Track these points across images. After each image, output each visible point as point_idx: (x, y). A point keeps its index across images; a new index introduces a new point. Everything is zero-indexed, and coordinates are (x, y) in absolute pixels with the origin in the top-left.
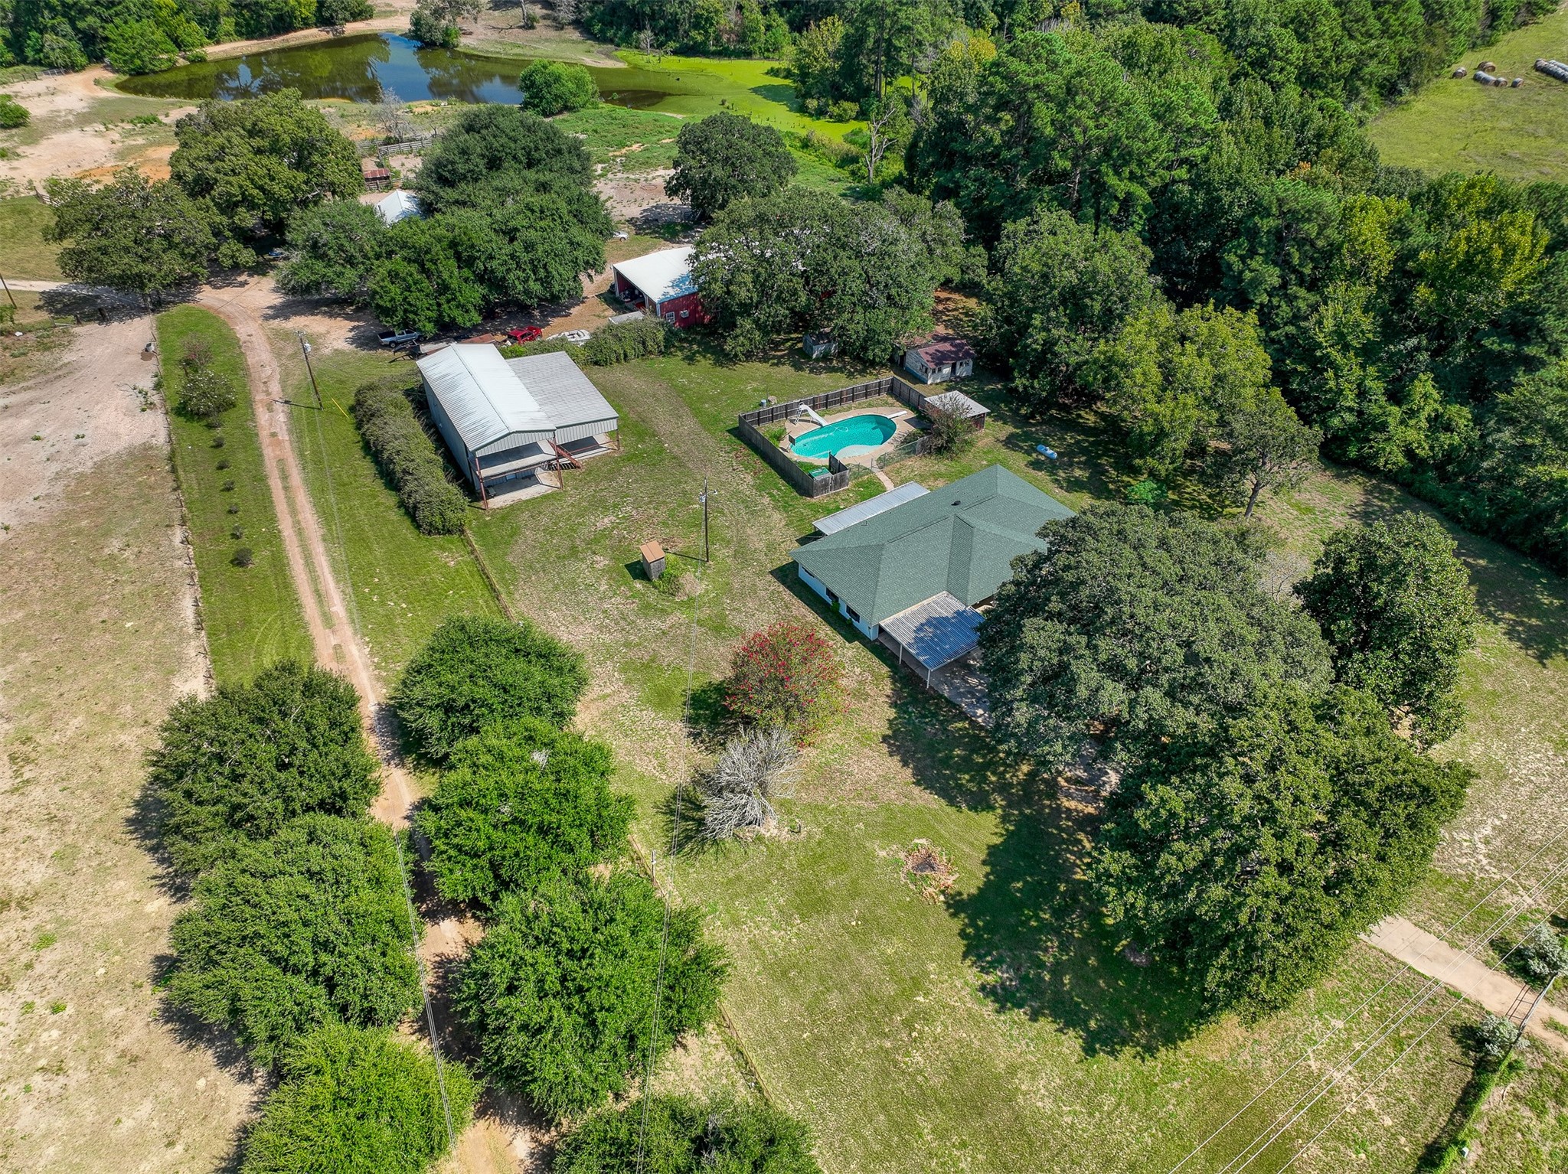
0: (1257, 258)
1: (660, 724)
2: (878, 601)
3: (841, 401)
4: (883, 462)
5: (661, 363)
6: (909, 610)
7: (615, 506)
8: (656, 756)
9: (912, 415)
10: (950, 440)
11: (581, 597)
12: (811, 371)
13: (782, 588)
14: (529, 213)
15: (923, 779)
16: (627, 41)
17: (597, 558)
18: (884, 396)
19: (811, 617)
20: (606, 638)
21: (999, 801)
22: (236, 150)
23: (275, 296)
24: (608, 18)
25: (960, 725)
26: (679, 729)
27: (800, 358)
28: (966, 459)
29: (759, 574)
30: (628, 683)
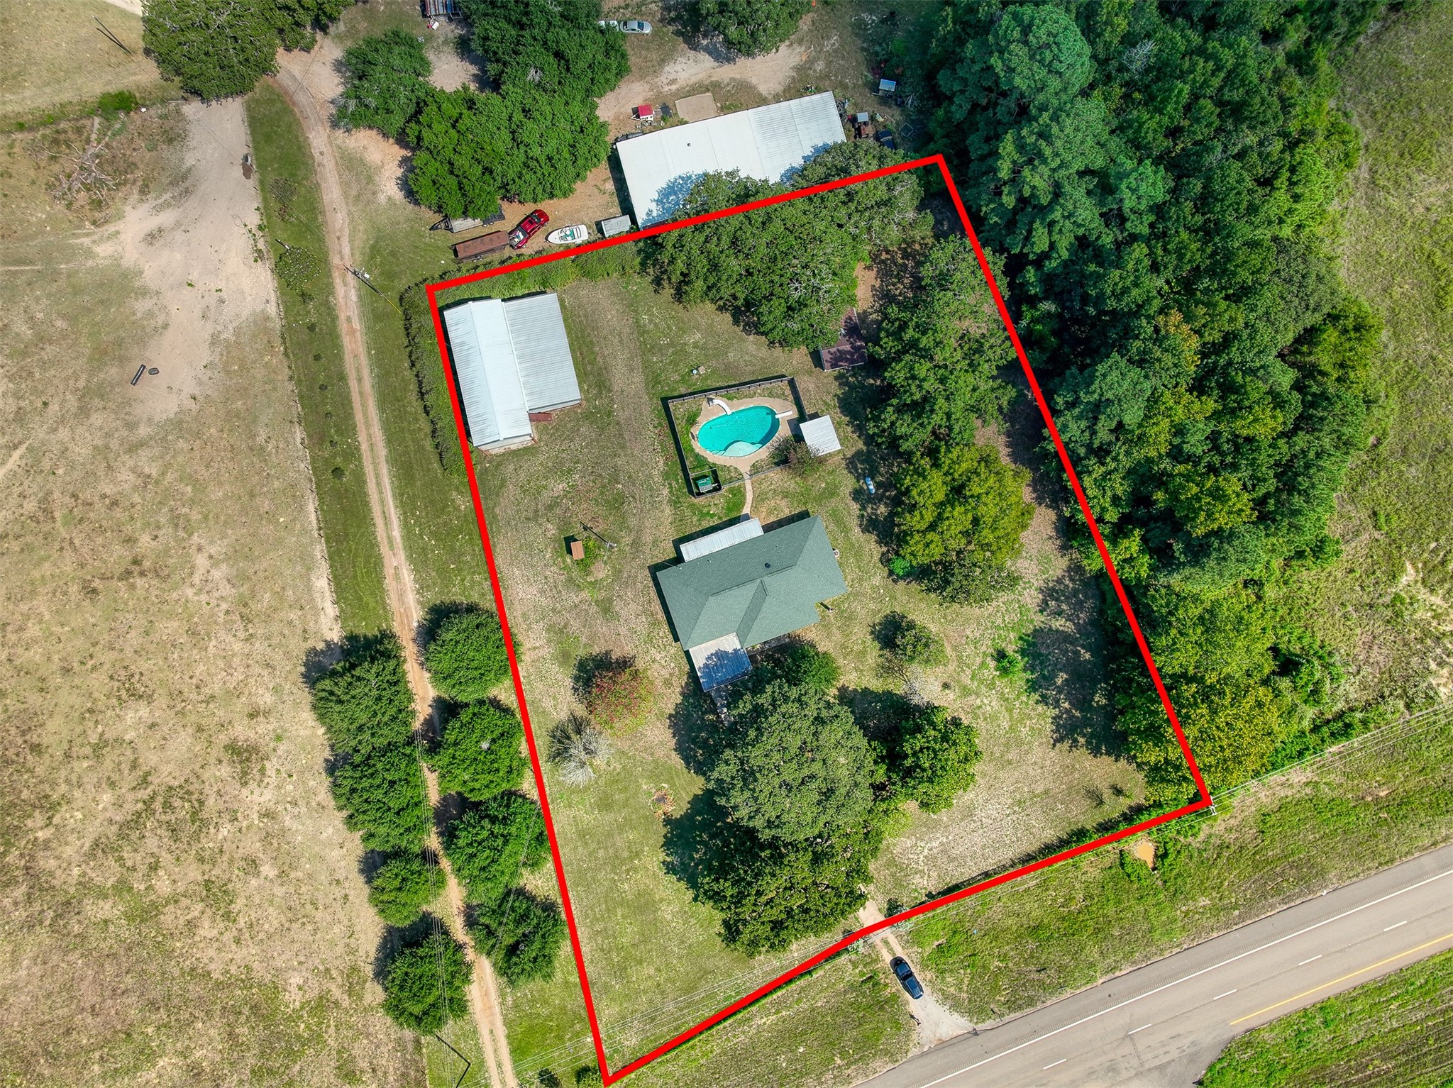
1: (560, 676)
4: (754, 469)
5: (635, 284)
6: (709, 644)
7: (569, 471)
8: (553, 698)
9: (796, 415)
11: (535, 561)
12: (744, 329)
13: (651, 584)
15: (680, 749)
17: (550, 525)
18: (785, 385)
20: (543, 601)
25: (711, 717)
26: (569, 682)
28: (812, 479)
29: (642, 567)
30: (549, 641)
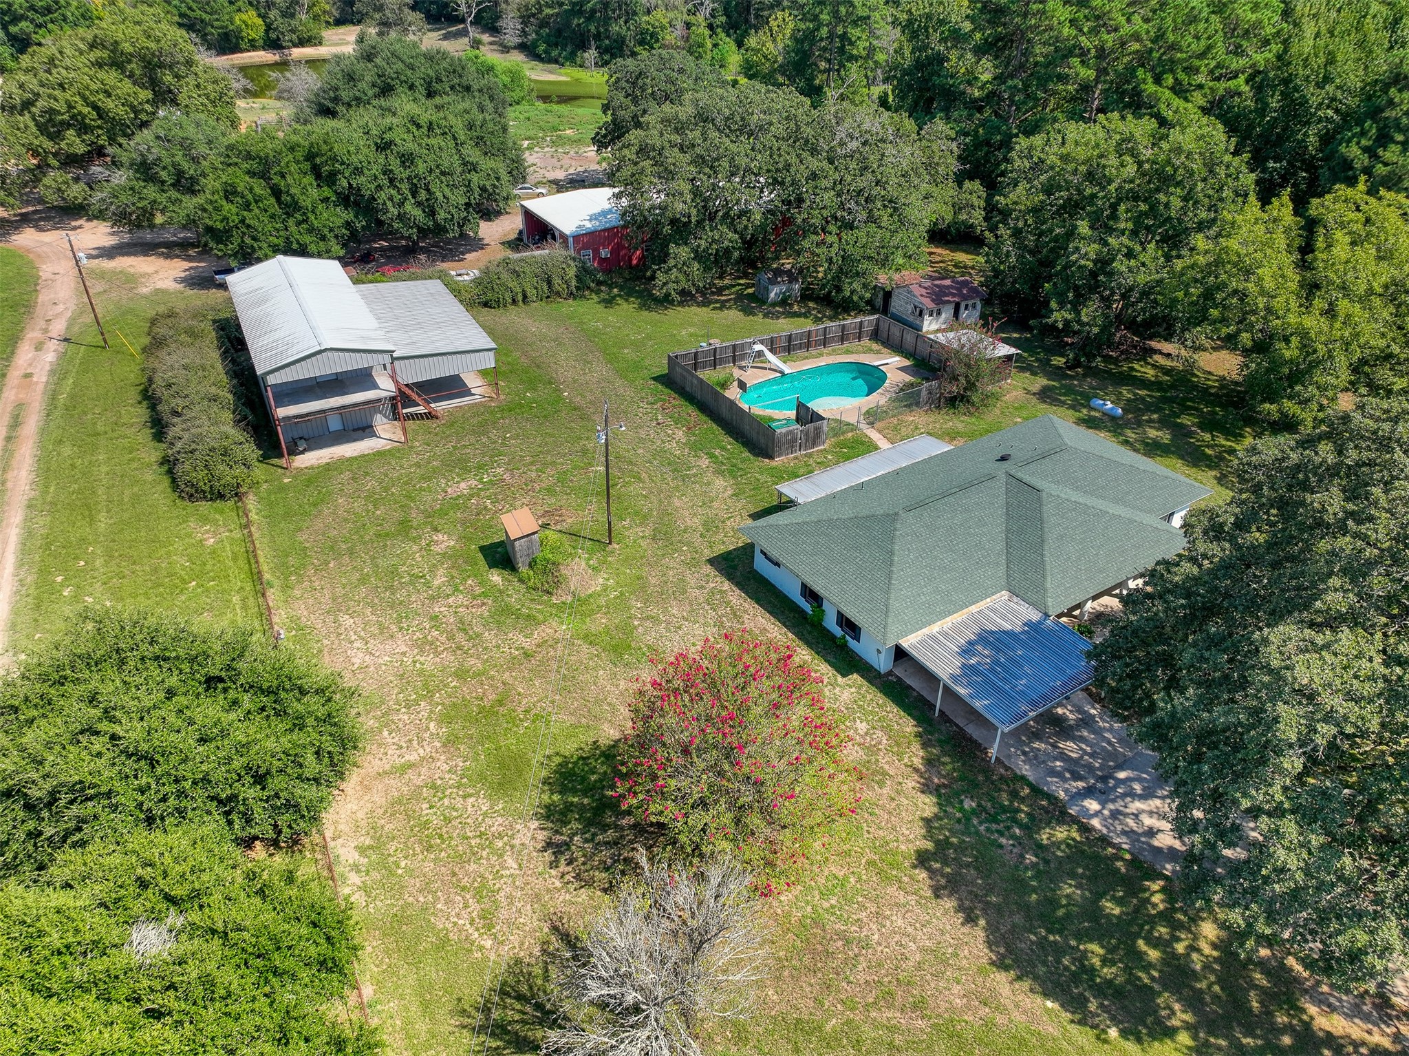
0: (1393, 147)
1: (497, 824)
2: (895, 604)
3: (808, 345)
4: (873, 417)
5: (572, 306)
6: (948, 622)
7: (480, 467)
8: (478, 896)
9: (907, 363)
10: (971, 386)
11: (401, 595)
12: (766, 316)
13: (727, 585)
14: (414, 129)
16: (571, 59)
17: (440, 537)
18: (866, 342)
19: (777, 632)
20: (428, 662)
21: (1181, 1016)
22: (68, 62)
23: (111, 238)
24: (553, 39)
25: (1061, 833)
26: (530, 833)
27: (753, 302)
28: (993, 414)
29: (692, 564)
30: (451, 742)
